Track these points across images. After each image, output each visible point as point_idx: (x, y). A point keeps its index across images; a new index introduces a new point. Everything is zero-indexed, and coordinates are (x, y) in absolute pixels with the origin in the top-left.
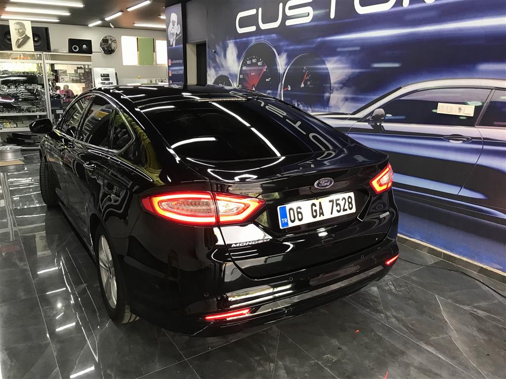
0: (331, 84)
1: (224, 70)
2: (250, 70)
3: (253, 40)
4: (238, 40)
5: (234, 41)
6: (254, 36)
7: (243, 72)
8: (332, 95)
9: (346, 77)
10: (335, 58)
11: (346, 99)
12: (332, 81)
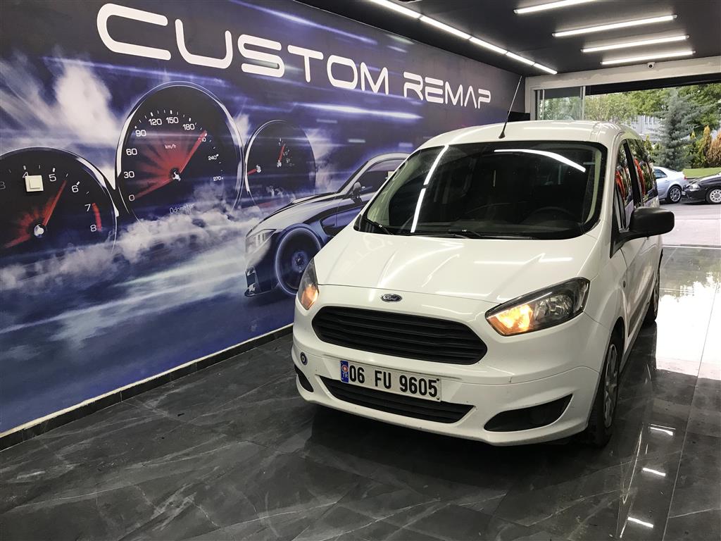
0: (314, 160)
1: (45, 135)
2: (161, 139)
3: (166, 79)
4: (110, 67)
5: (92, 64)
6: (168, 71)
7: (136, 142)
8: (317, 174)
9: (327, 152)
10: (315, 131)
11: (331, 177)
12: (316, 157)
